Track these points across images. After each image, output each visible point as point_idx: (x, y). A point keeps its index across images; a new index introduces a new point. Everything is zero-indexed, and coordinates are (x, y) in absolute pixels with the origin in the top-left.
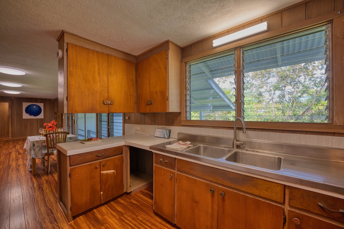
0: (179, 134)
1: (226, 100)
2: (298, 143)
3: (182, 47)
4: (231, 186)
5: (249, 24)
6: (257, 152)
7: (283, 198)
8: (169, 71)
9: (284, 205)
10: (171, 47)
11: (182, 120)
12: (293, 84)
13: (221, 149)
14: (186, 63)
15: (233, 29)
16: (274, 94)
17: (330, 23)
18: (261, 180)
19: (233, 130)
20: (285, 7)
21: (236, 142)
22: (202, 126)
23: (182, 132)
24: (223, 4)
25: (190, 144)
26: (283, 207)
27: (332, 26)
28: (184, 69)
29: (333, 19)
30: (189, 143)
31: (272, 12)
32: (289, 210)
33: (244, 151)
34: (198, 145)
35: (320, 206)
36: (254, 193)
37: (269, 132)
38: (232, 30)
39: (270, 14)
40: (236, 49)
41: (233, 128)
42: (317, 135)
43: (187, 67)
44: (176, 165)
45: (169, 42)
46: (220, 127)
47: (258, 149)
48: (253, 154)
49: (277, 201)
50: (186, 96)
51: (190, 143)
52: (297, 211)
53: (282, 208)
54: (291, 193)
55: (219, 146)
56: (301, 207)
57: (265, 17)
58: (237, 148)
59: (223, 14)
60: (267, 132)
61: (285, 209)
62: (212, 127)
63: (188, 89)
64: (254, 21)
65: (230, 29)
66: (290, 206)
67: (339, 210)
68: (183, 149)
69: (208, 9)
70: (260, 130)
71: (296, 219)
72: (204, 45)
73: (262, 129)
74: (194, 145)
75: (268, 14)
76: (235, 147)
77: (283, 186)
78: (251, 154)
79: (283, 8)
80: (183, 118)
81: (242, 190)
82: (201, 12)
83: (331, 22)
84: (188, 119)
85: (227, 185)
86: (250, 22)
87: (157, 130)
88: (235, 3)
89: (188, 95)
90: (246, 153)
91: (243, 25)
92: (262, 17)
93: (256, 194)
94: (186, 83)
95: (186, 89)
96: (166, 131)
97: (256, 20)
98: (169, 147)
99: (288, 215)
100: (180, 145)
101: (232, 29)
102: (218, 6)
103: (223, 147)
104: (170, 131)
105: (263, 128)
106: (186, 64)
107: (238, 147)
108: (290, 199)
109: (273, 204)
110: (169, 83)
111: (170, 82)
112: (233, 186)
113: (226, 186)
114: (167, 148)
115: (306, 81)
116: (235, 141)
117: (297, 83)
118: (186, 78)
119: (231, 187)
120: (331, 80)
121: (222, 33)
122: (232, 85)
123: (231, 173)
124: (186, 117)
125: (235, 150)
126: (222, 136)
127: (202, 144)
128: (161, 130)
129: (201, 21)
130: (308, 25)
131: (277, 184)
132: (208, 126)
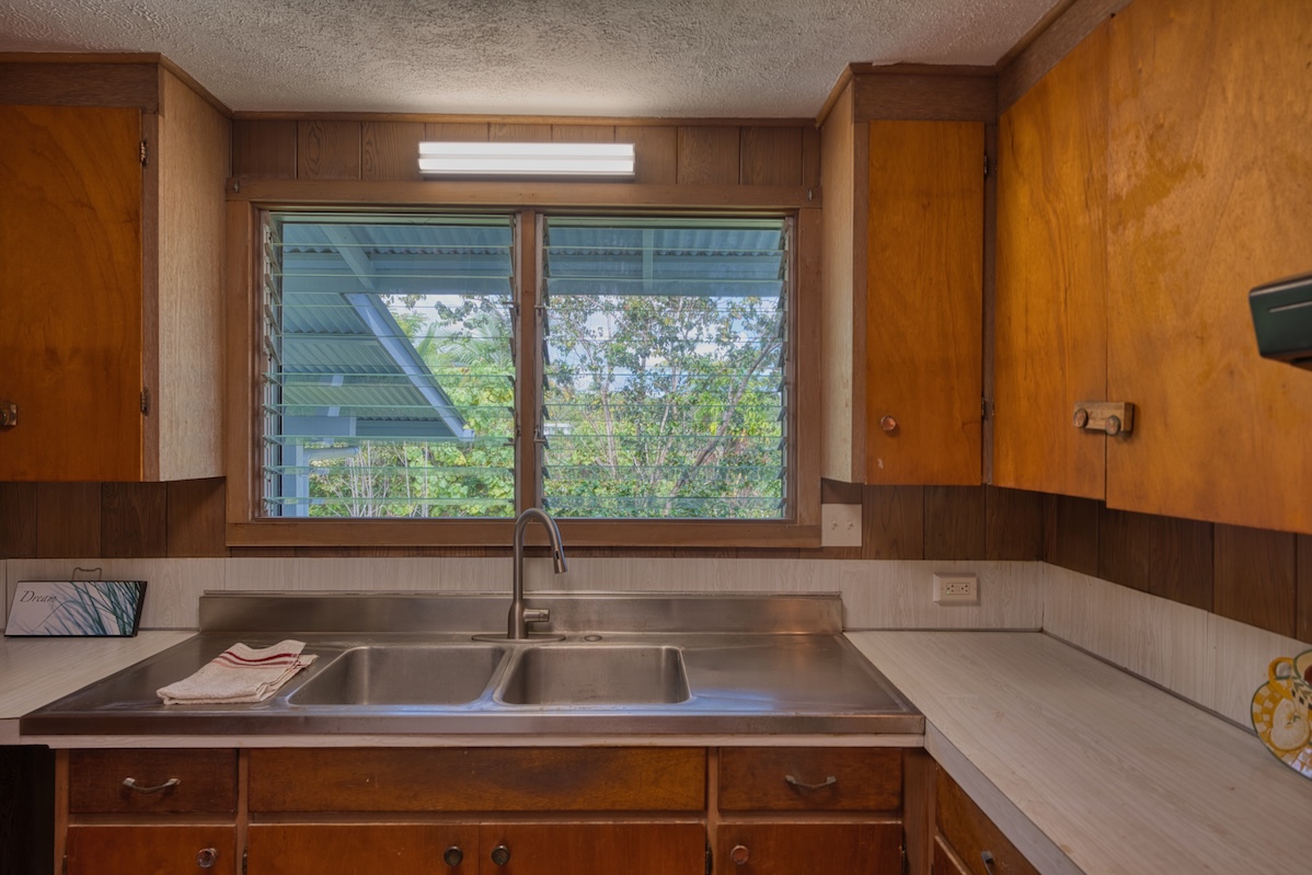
0: (207, 599)
1: (427, 393)
2: (717, 589)
3: (234, 109)
4: (534, 808)
5: (573, 125)
6: (600, 638)
7: (703, 791)
8: (161, 239)
9: (706, 816)
10: (172, 99)
11: (230, 519)
12: (669, 348)
13: (460, 651)
14: (258, 208)
15: (509, 121)
16: (611, 379)
17: (792, 216)
18: (639, 751)
19: (512, 559)
20: (688, 116)
21: (522, 610)
22: (358, 548)
23: (233, 585)
24: (494, 25)
25: (304, 652)
26: (703, 822)
27: (796, 227)
28: (250, 237)
29: (798, 209)
30: (294, 646)
31: (650, 116)
32: (720, 826)
33: (554, 646)
34: (348, 648)
35: (790, 783)
36: (618, 807)
37: (635, 559)
38: (504, 124)
39: (642, 119)
40: (520, 212)
41: (505, 551)
42: (762, 557)
43: (266, 230)
44: (243, 786)
45: (160, 70)
46: (446, 548)
47: (600, 625)
48: (589, 651)
49: (689, 808)
50: (257, 386)
51: (301, 645)
52: (739, 822)
53: (701, 825)
54: (723, 769)
55: (448, 639)
56: (747, 805)
57: (627, 122)
58: (526, 636)
59: (482, 59)
60: (628, 559)
61: (709, 828)
62: (409, 548)
63: (267, 351)
64: (589, 122)
65: (496, 116)
66: (723, 812)
67: (826, 781)
68: (277, 687)
69: (425, 17)
70: (606, 552)
71: (738, 847)
72: (369, 143)
73: (611, 548)
74: (324, 656)
75: (638, 118)
76: (517, 635)
77: (703, 752)
78: (580, 653)
79: (683, 116)
80: (237, 509)
81: (576, 807)
82: (391, 15)
83: (793, 213)
84: (270, 511)
85: (518, 808)
86: (577, 121)
87: (23, 588)
88: (540, 44)
89: (268, 384)
90: (564, 650)
91: (551, 121)
92: (619, 118)
93: (623, 808)
94: (257, 319)
95: (257, 348)
96: (111, 594)
97: (596, 122)
98: (181, 692)
99: (718, 844)
100: (249, 671)
101: (505, 121)
102: (473, 25)
103: (464, 639)
104: (142, 587)
105: (614, 544)
106: (260, 210)
107: (528, 629)
108: (722, 789)
109: (678, 822)
110: (161, 313)
111: (163, 306)
112: (543, 803)
113: (511, 812)
114: (167, 702)
115: (702, 341)
116: (518, 606)
117: (682, 348)
118: (257, 288)
119: (535, 812)
120: (791, 387)
121: (460, 119)
122: (446, 324)
123: (535, 752)
124: (258, 504)
125: (521, 645)
126: (458, 588)
127: (365, 640)
128: (69, 589)
129: (380, 46)
130: (745, 204)
131: (686, 750)
132: (389, 548)
